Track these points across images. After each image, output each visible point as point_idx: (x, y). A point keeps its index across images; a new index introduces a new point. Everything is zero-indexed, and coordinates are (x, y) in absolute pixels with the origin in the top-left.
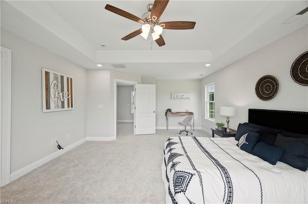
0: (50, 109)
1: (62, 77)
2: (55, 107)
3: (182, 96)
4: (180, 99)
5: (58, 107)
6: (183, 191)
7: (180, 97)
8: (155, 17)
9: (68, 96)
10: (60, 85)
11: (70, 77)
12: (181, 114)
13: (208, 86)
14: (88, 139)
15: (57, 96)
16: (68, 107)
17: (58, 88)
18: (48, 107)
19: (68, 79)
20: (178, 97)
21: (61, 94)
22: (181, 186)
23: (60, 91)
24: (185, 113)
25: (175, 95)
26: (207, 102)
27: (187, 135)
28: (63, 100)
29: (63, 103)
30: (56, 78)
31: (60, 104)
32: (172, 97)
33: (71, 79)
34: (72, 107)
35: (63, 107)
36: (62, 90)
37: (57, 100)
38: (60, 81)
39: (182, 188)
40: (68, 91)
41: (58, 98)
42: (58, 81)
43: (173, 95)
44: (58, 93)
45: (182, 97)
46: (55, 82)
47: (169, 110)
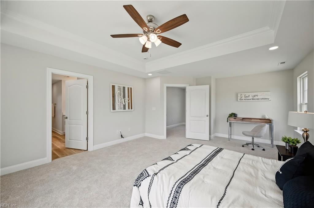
0: (115, 110)
1: (124, 88)
2: (119, 108)
3: (255, 96)
4: (252, 100)
5: (121, 108)
6: (136, 186)
7: (251, 97)
8: (145, 28)
9: (128, 101)
10: (122, 93)
11: (130, 87)
12: (253, 120)
13: (303, 79)
14: (147, 135)
15: (120, 101)
16: (129, 108)
17: (121, 96)
18: (114, 108)
19: (128, 88)
20: (248, 98)
21: (123, 100)
22: (138, 181)
23: (122, 98)
24: (260, 119)
25: (243, 96)
26: (301, 105)
27: (253, 149)
28: (124, 104)
29: (124, 106)
30: (119, 89)
31: (122, 106)
32: (239, 98)
33: (131, 88)
34: (132, 109)
35: (125, 108)
36: (124, 97)
37: (120, 103)
38: (122, 91)
39: (137, 183)
40: (129, 97)
41: (121, 102)
42: (121, 91)
43: (239, 96)
44: (121, 99)
45: (254, 98)
46: (119, 91)
47: (233, 115)
